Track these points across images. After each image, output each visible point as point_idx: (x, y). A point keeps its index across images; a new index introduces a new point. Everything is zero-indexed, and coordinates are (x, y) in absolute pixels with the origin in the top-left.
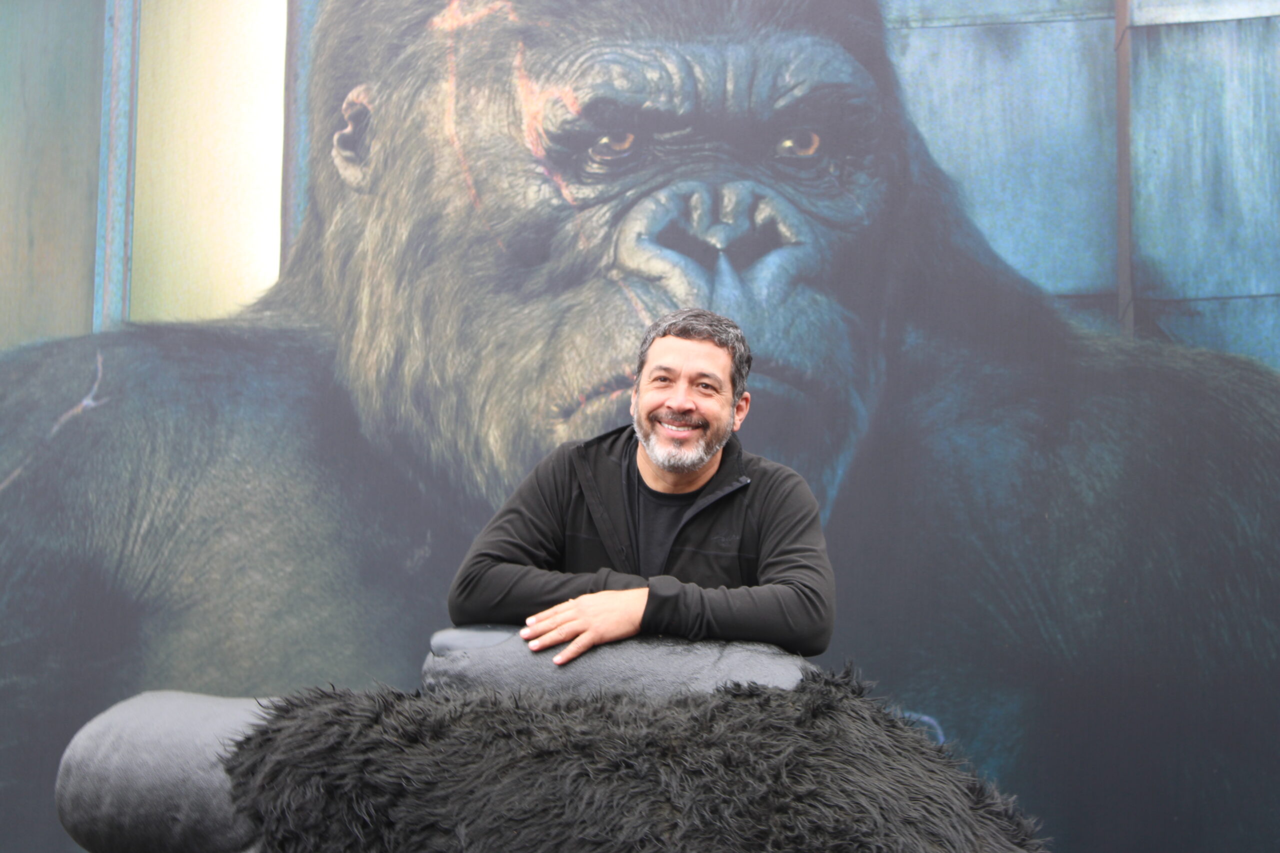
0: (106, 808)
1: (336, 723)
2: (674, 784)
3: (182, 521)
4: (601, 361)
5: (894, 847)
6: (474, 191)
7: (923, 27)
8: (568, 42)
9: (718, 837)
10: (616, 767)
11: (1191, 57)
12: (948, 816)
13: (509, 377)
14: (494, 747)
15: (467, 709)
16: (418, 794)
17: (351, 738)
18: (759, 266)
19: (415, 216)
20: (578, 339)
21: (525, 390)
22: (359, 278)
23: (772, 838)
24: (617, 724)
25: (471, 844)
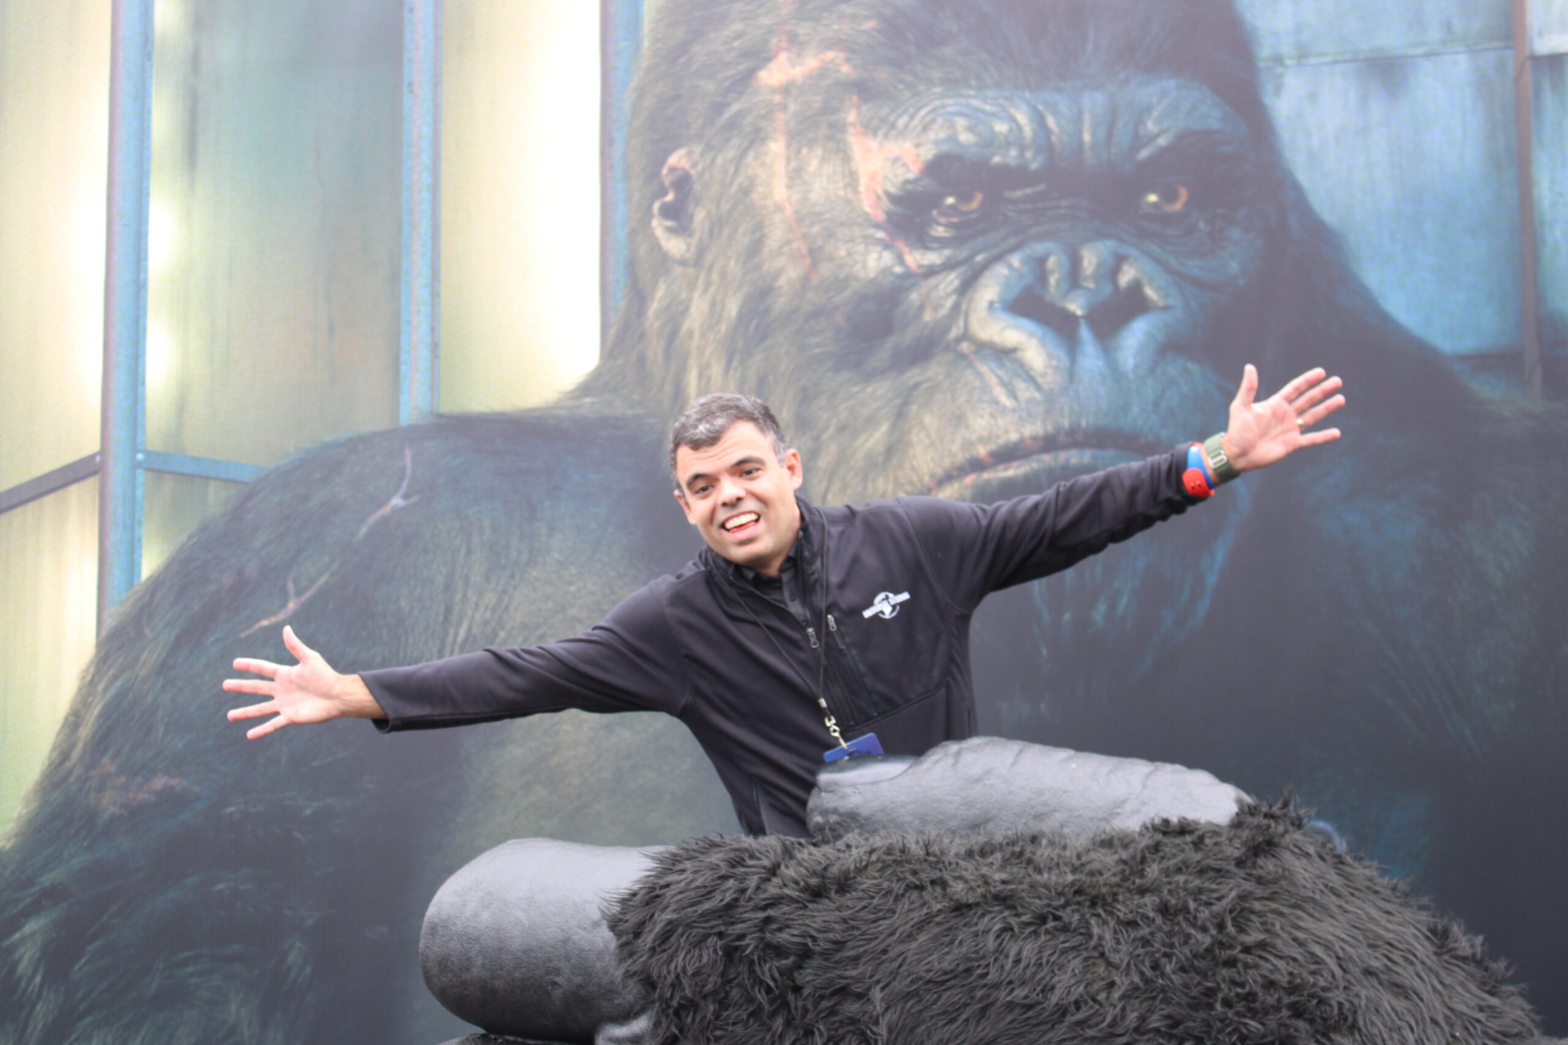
0: (477, 971)
1: (731, 877)
2: (1108, 936)
3: (502, 628)
4: (953, 442)
5: (1356, 1001)
6: (808, 261)
7: (1299, 65)
8: (907, 94)
9: (1161, 996)
10: (1042, 919)
12: (1412, 963)
13: (853, 463)
14: (906, 900)
15: (874, 857)
16: (825, 955)
17: (749, 892)
18: (1124, 333)
19: (745, 289)
20: (928, 419)
21: (871, 476)
22: (686, 358)
23: (1220, 996)
24: (1039, 871)
25: (887, 1009)
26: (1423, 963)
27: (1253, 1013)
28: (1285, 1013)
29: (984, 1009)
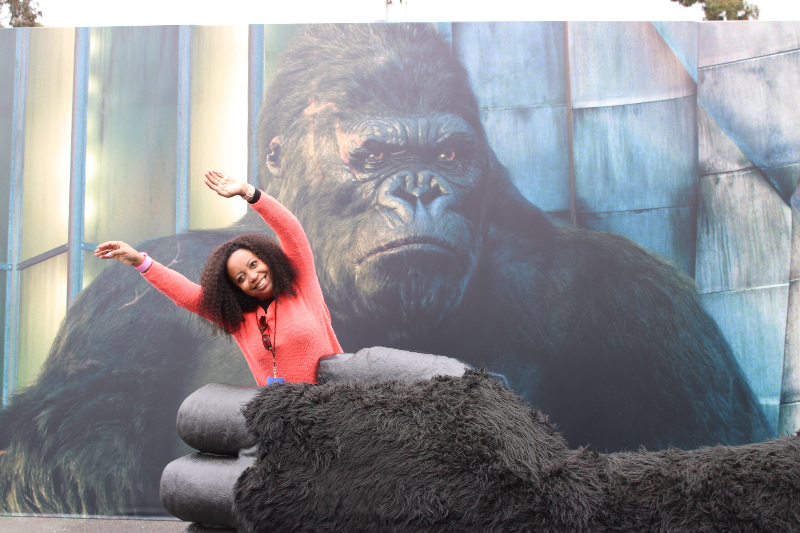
0: (197, 430)
1: (286, 397)
2: (419, 417)
4: (373, 241)
5: (504, 439)
6: (322, 176)
7: (493, 110)
9: (437, 438)
10: (396, 411)
11: (595, 121)
12: (524, 425)
13: (337, 248)
14: (348, 405)
15: (337, 390)
16: (319, 424)
17: (292, 402)
18: (433, 203)
19: (299, 186)
20: (364, 233)
21: (344, 253)
23: (457, 437)
24: (395, 394)
25: (341, 443)
26: (528, 425)
27: (469, 443)
28: (480, 443)
29: (375, 443)
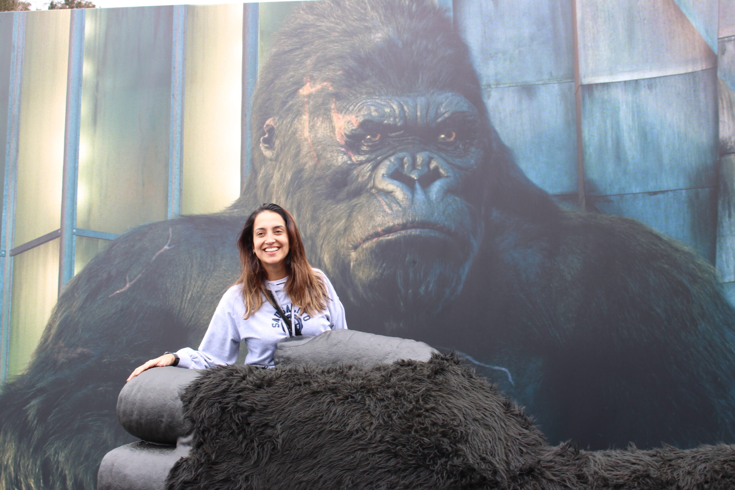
1: (227, 380)
2: (372, 405)
3: (204, 294)
4: (369, 226)
5: (468, 431)
6: (316, 159)
7: (496, 87)
8: (353, 98)
9: (390, 428)
10: (347, 398)
11: (606, 97)
12: (493, 416)
13: (332, 233)
14: (293, 390)
15: (283, 373)
16: (260, 411)
17: (232, 386)
18: (432, 186)
19: (293, 169)
21: (339, 238)
22: (272, 195)
23: (414, 428)
24: (348, 379)
25: (282, 432)
26: (498, 416)
27: (427, 436)
28: (439, 435)
29: (320, 433)
